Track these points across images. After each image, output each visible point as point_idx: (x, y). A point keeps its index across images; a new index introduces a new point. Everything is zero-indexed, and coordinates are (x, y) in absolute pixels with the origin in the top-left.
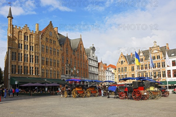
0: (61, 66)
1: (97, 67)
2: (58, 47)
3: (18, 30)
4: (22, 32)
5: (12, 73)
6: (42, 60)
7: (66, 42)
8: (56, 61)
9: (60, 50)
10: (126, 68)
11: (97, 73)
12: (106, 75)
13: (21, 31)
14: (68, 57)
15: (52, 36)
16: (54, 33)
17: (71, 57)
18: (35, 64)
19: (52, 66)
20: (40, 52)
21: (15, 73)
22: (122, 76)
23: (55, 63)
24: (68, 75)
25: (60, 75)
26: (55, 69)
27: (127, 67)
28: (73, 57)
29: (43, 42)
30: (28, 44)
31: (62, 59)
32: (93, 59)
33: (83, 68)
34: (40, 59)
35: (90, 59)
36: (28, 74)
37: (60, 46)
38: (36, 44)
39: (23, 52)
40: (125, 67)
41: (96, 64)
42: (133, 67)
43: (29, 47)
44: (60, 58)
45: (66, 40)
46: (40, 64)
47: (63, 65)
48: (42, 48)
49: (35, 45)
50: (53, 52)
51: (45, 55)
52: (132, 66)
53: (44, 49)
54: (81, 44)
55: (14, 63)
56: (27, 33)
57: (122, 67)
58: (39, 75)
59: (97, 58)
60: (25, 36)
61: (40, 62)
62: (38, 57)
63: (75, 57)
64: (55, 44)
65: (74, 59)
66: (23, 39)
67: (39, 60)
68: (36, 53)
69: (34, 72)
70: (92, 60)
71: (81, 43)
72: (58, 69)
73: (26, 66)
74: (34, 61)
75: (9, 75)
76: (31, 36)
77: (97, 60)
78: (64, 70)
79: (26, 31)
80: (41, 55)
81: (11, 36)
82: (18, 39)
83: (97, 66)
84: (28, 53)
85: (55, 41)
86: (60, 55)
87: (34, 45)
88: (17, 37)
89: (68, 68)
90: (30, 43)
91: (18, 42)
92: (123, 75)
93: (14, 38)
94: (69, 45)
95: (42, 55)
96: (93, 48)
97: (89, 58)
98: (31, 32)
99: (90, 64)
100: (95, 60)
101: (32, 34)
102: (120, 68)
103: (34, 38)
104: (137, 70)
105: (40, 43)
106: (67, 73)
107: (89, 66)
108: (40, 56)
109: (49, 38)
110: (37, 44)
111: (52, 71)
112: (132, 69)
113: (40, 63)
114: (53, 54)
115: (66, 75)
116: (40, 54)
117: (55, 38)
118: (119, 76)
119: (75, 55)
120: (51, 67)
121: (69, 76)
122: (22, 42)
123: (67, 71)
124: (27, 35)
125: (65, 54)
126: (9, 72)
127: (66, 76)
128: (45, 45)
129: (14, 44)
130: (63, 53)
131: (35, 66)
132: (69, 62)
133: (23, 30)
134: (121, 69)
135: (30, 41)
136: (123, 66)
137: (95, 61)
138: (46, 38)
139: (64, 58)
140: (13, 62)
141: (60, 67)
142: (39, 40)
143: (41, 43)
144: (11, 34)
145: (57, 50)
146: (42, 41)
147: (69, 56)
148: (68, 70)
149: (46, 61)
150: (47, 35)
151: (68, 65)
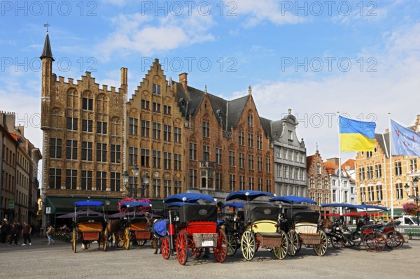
0: (185, 166)
1: (302, 169)
2: (178, 121)
3: (67, 87)
4: (76, 90)
5: (52, 187)
6: (131, 155)
7: (203, 106)
8: (172, 156)
9: (182, 127)
10: (380, 166)
11: (303, 183)
12: (332, 187)
13: (73, 88)
14: (209, 144)
15: (161, 95)
16: (165, 86)
17: (218, 143)
18: (110, 165)
19: (159, 167)
20: (125, 136)
21: (59, 187)
22: (369, 188)
23: (170, 160)
24: (207, 188)
25: (182, 190)
26: (167, 176)
27: (381, 164)
28: (225, 144)
29: (134, 110)
30: (93, 118)
31: (191, 150)
32: (290, 147)
33: (256, 172)
34: (125, 151)
35: (279, 147)
36: (93, 189)
37: (183, 119)
38: (114, 117)
39: (78, 139)
40: (378, 164)
41: (298, 160)
42: (400, 164)
43: (94, 125)
44: (183, 148)
45: (203, 103)
46: (123, 164)
47: (192, 165)
48: (131, 125)
49: (111, 120)
50: (162, 134)
51: (139, 141)
52: (397, 161)
53: (136, 127)
54: (250, 110)
55: (56, 165)
56: (89, 91)
57: (369, 166)
58: (121, 190)
59: (302, 144)
60: (84, 100)
61: (125, 160)
62: (119, 147)
63: (229, 143)
64: (169, 114)
65: (226, 148)
66: (79, 106)
67: (123, 155)
68: (114, 137)
69: (108, 184)
70: (286, 149)
71: (250, 107)
72: (178, 175)
73: (87, 170)
74: (108, 158)
75: (43, 192)
76: (102, 99)
77: (303, 150)
78: (195, 177)
79: (86, 88)
80: (127, 142)
81: (49, 101)
82: (65, 106)
83: (304, 166)
84: (92, 139)
85: (170, 108)
86: (183, 139)
87: (107, 120)
88: (64, 103)
89: (207, 171)
90: (97, 115)
91: (67, 114)
92: (372, 188)
93: (57, 106)
94: (211, 115)
95: (132, 142)
96: (290, 120)
97: (275, 145)
98: (101, 88)
99: (279, 161)
100: (298, 149)
101: (103, 94)
102: (363, 169)
103: (108, 104)
104: (410, 172)
105: (125, 115)
106: (204, 186)
107: (276, 165)
108: (125, 145)
109: (150, 101)
110: (116, 117)
111: (159, 180)
112: (397, 169)
113: (125, 162)
114: (162, 137)
115: (201, 188)
116: (125, 141)
117: (168, 99)
118: (361, 188)
119: (229, 139)
120: (157, 169)
121: (209, 192)
122: (76, 113)
123: (204, 180)
124: (89, 95)
125: (199, 138)
126: (43, 187)
127: (201, 191)
128: (139, 118)
129: (56, 120)
130: (193, 136)
131: (110, 169)
132: (212, 158)
133: (81, 86)
134: (366, 172)
135: (98, 110)
136: (371, 162)
137: (297, 152)
138: (143, 101)
139: (197, 147)
140: (53, 162)
141: (182, 169)
142: (123, 107)
143: (128, 113)
144: (49, 98)
145: (176, 128)
146: (129, 109)
147: (213, 141)
148: (207, 177)
149: (143, 158)
150: (146, 93)
151: (207, 163)
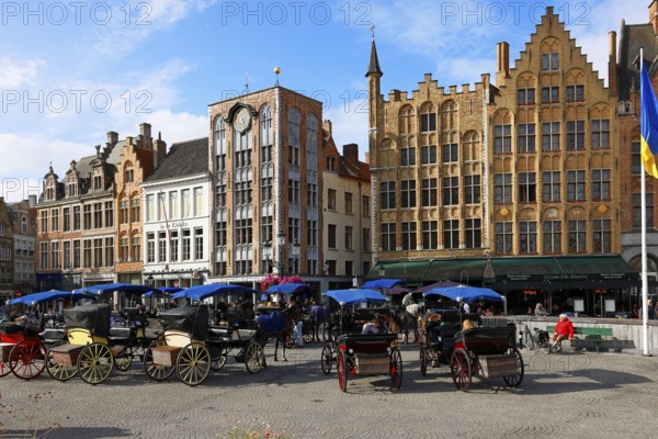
0: (618, 190)
2: (601, 106)
3: (398, 106)
4: (411, 107)
5: (385, 249)
8: (587, 174)
9: (611, 117)
13: (408, 105)
15: (560, 70)
18: (464, 209)
19: (559, 199)
20: (485, 159)
21: (393, 248)
25: (612, 235)
26: (575, 212)
29: (503, 113)
30: (436, 141)
34: (486, 183)
36: (439, 247)
37: (615, 100)
38: (468, 132)
39: (416, 177)
43: (438, 152)
44: (612, 157)
46: (484, 204)
48: (498, 139)
49: (463, 138)
50: (562, 139)
51: (513, 162)
53: (508, 138)
55: (390, 217)
56: (429, 102)
58: (482, 246)
60: (423, 118)
61: (486, 197)
62: (477, 177)
64: (581, 99)
66: (416, 129)
67: (483, 190)
68: (469, 164)
69: (461, 238)
72: (601, 209)
73: (430, 221)
74: (461, 198)
75: (374, 256)
76: (449, 110)
79: (425, 100)
80: (491, 168)
81: (376, 132)
82: (397, 135)
84: (436, 174)
85: (580, 87)
86: (614, 140)
87: (457, 140)
88: (395, 130)
90: (442, 136)
91: (400, 144)
93: (386, 137)
95: (500, 164)
98: (447, 91)
101: (451, 100)
103: (458, 113)
105: (486, 123)
108: (486, 173)
109: (536, 86)
110: (472, 131)
113: (487, 201)
116: (486, 166)
117: (577, 71)
120: (553, 204)
122: (412, 140)
124: (430, 109)
126: (374, 249)
128: (512, 124)
129: (386, 157)
131: (464, 215)
133: (416, 99)
135: (443, 127)
138: (521, 91)
140: (386, 215)
141: (612, 197)
142: (481, 112)
143: (491, 120)
144: (375, 128)
145: (597, 121)
146: (493, 112)
149: (522, 188)
150: (526, 76)
